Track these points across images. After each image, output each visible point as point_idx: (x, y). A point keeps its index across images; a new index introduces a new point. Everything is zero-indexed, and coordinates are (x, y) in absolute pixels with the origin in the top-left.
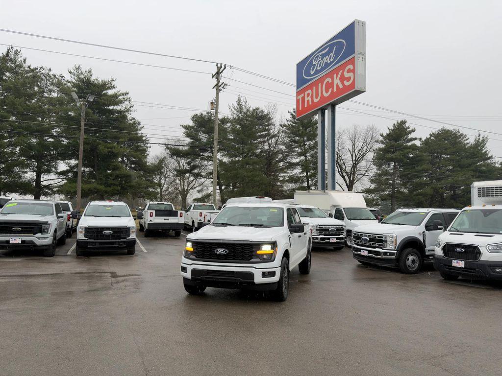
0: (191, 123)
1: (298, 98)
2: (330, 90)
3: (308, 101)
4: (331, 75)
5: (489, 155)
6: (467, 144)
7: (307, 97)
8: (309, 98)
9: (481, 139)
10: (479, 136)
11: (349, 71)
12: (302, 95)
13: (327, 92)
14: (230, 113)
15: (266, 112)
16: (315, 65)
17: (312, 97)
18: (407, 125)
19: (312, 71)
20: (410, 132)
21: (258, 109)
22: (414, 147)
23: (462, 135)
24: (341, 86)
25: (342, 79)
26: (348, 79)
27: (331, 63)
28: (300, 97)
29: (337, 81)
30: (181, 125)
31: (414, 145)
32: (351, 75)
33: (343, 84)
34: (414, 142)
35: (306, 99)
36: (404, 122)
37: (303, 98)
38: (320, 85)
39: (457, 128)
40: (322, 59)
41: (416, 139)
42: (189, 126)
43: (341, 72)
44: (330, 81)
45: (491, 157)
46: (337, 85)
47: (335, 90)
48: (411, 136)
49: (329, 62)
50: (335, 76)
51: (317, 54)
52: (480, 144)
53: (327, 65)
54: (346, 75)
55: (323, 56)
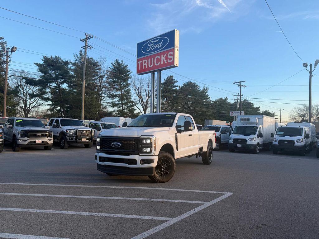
0: (42, 62)
1: (138, 63)
2: (159, 63)
3: (145, 66)
4: (160, 54)
5: (209, 97)
6: (200, 90)
7: (144, 63)
8: (146, 64)
9: (206, 88)
10: (205, 87)
11: (171, 55)
12: (141, 62)
13: (157, 63)
14: (75, 60)
15: (96, 61)
16: (149, 47)
17: (148, 64)
18: (174, 78)
19: (148, 50)
20: (175, 82)
21: (92, 58)
22: (176, 90)
23: (197, 86)
24: (166, 62)
25: (167, 58)
26: (170, 59)
27: (160, 48)
28: (140, 62)
29: (163, 58)
30: (34, 63)
31: (176, 89)
32: (172, 57)
33: (167, 61)
34: (176, 88)
35: (144, 64)
36: (172, 77)
37: (142, 64)
38: (153, 58)
39: (195, 82)
40: (154, 44)
41: (177, 86)
42: (40, 64)
43: (166, 54)
44: (159, 58)
45: (209, 98)
46: (163, 60)
47: (162, 63)
48: (175, 84)
49: (158, 47)
50: (162, 55)
51: (151, 41)
52: (205, 91)
53: (157, 49)
54: (169, 57)
55: (155, 43)
